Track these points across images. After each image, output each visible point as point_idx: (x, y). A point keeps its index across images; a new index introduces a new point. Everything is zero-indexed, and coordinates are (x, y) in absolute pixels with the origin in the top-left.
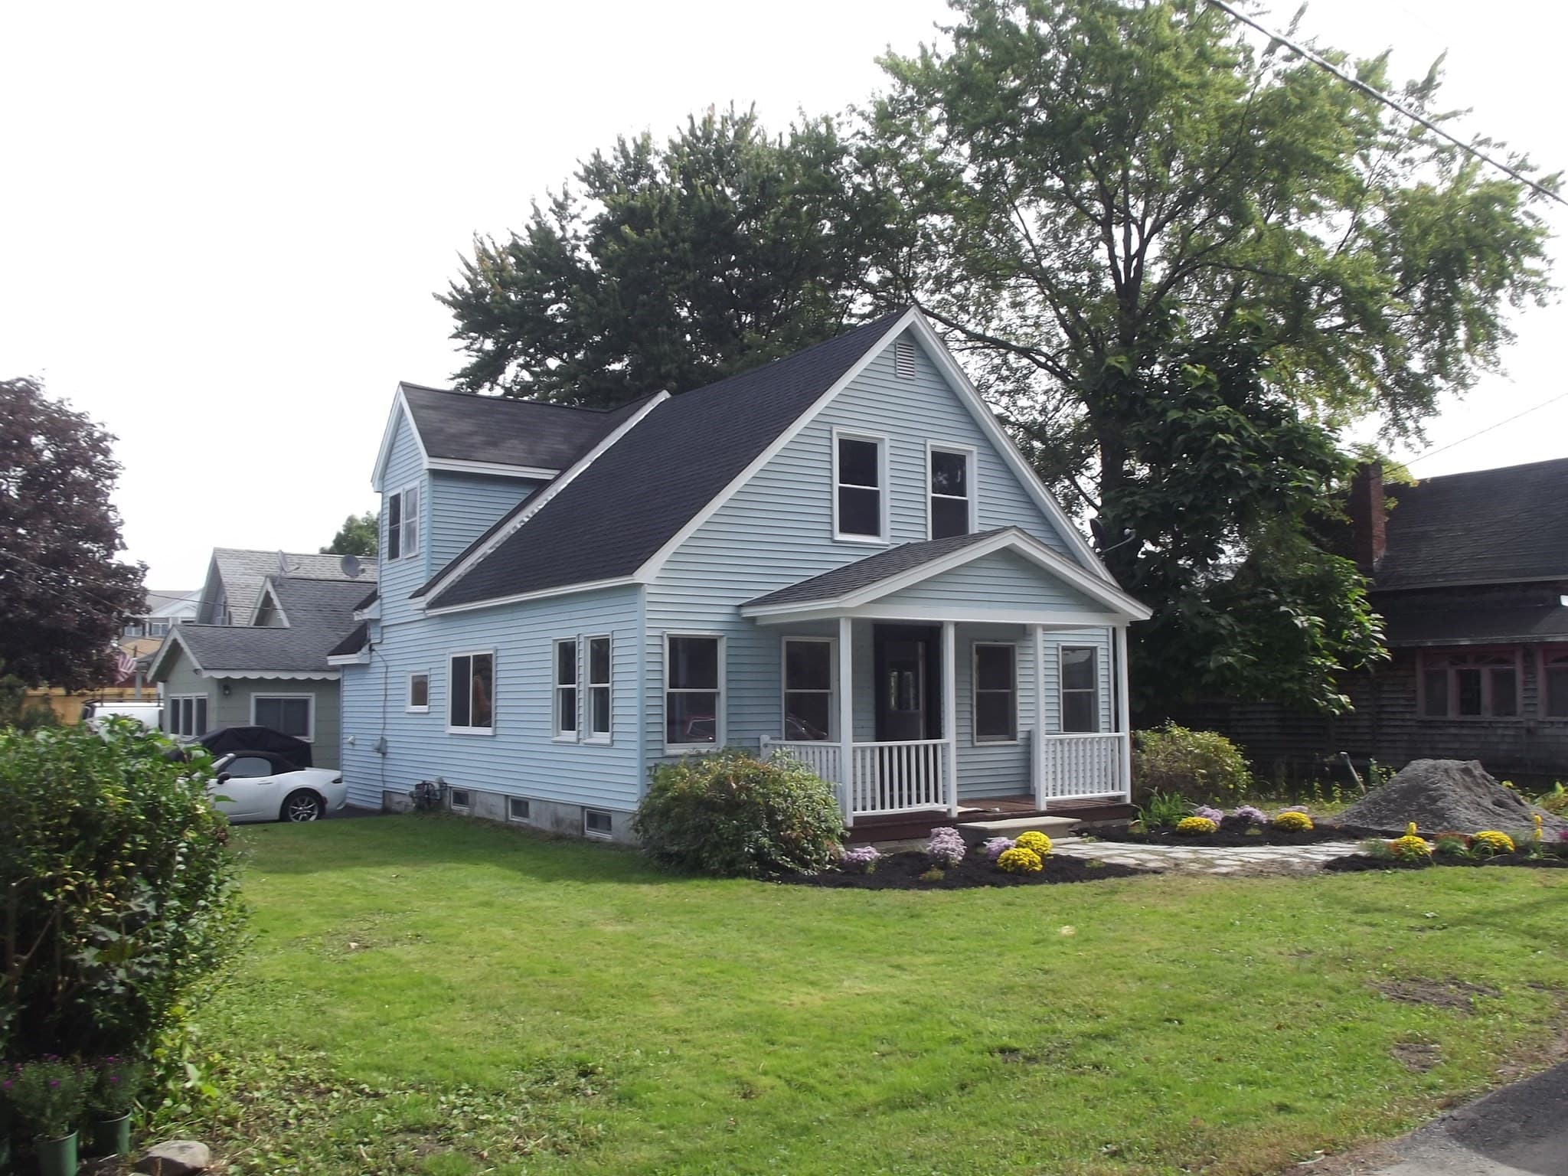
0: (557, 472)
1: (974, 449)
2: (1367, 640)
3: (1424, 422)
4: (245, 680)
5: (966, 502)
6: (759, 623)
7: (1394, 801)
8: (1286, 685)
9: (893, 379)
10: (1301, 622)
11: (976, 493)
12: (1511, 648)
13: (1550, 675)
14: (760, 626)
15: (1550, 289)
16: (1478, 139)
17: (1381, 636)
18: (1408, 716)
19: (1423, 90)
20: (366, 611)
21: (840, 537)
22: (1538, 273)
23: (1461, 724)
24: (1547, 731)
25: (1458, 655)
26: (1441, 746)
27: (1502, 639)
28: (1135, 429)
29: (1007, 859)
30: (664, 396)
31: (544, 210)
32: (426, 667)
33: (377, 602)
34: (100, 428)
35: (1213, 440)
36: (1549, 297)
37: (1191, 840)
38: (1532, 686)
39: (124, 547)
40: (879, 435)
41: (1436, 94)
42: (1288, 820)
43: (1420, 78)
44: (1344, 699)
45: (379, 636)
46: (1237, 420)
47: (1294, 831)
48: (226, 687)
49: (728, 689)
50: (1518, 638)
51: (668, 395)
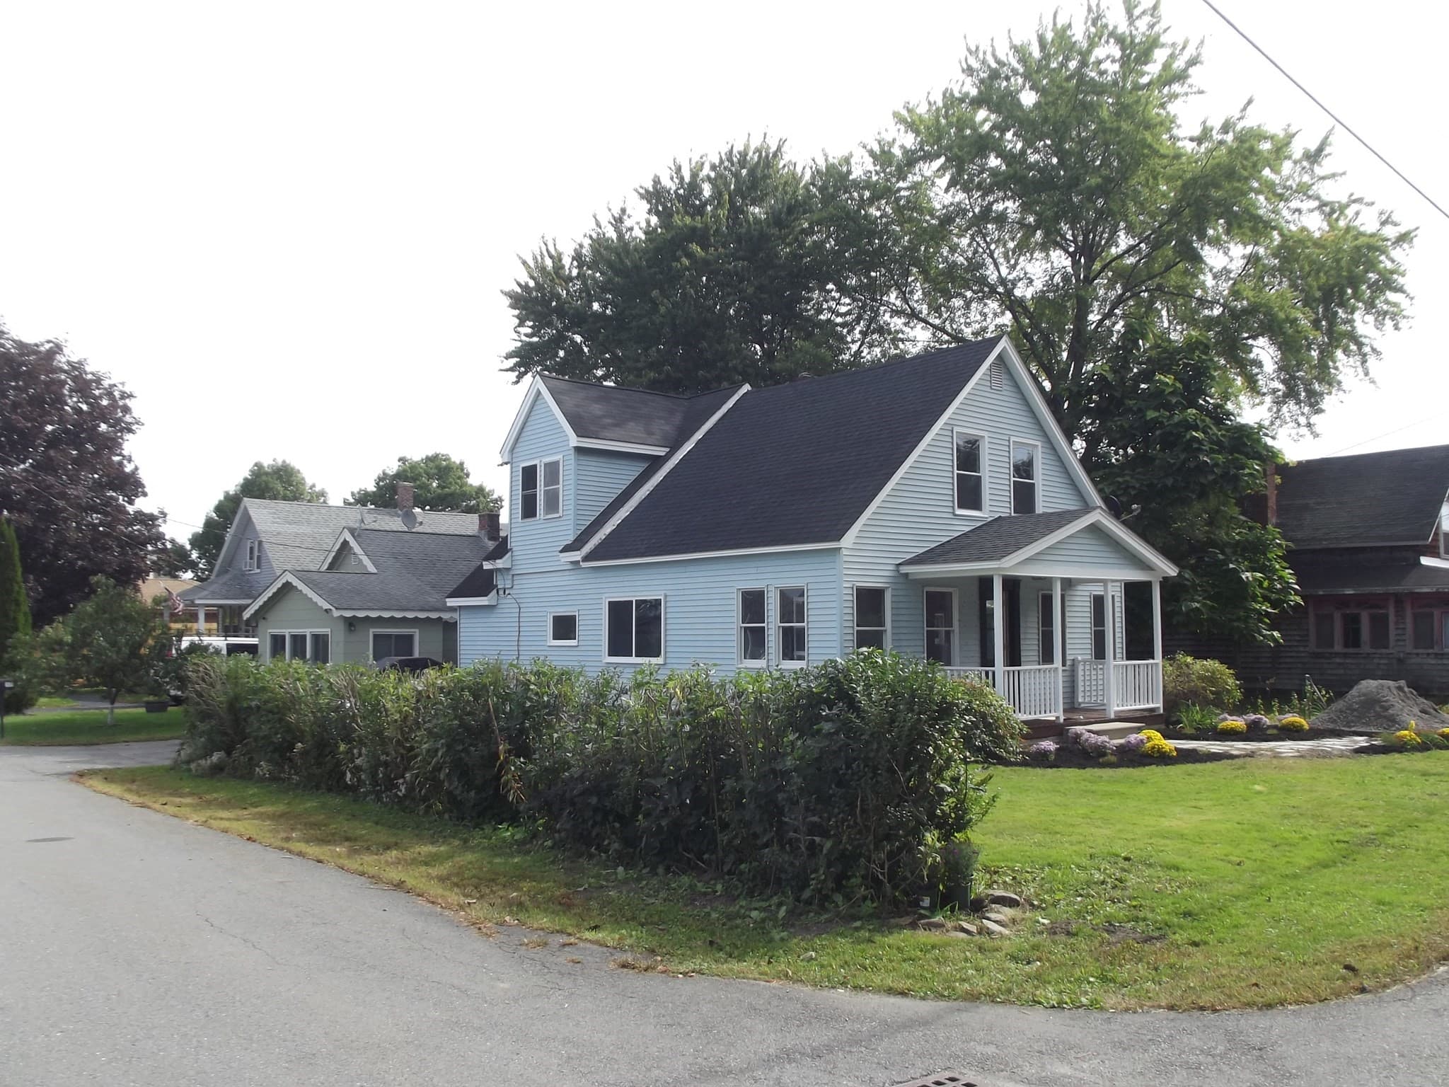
0: (668, 450)
1: (1039, 443)
2: (1287, 588)
3: (1315, 419)
4: (367, 618)
5: (1034, 484)
6: (910, 577)
7: (1355, 710)
8: (1236, 624)
9: (989, 390)
10: (1246, 576)
11: (1041, 477)
12: (1385, 597)
13: (1415, 617)
14: (912, 580)
15: (1404, 317)
16: (1353, 198)
17: (1297, 587)
18: (1302, 649)
19: (1314, 157)
20: (498, 561)
21: (959, 512)
22: (1395, 305)
23: (1345, 655)
24: (1413, 661)
25: (1343, 601)
26: (1329, 672)
27: (1379, 590)
28: (1119, 423)
29: (1153, 748)
30: (746, 388)
31: (604, 223)
32: (576, 608)
33: (509, 554)
34: (120, 387)
35: (1188, 437)
36: (1403, 324)
37: (1233, 737)
38: (1401, 626)
39: (145, 494)
40: (981, 433)
41: (1325, 162)
42: (1292, 724)
43: (1313, 148)
44: (1276, 634)
45: (510, 582)
46: (1204, 421)
47: (1297, 731)
48: (351, 624)
49: (893, 627)
50: (1393, 589)
51: (750, 388)
